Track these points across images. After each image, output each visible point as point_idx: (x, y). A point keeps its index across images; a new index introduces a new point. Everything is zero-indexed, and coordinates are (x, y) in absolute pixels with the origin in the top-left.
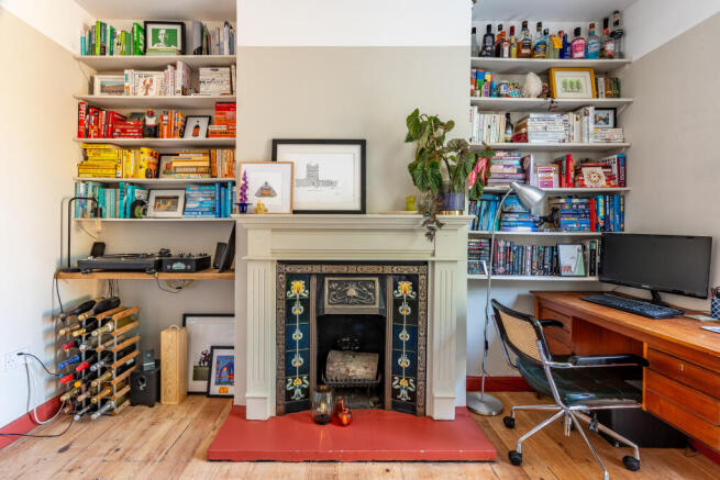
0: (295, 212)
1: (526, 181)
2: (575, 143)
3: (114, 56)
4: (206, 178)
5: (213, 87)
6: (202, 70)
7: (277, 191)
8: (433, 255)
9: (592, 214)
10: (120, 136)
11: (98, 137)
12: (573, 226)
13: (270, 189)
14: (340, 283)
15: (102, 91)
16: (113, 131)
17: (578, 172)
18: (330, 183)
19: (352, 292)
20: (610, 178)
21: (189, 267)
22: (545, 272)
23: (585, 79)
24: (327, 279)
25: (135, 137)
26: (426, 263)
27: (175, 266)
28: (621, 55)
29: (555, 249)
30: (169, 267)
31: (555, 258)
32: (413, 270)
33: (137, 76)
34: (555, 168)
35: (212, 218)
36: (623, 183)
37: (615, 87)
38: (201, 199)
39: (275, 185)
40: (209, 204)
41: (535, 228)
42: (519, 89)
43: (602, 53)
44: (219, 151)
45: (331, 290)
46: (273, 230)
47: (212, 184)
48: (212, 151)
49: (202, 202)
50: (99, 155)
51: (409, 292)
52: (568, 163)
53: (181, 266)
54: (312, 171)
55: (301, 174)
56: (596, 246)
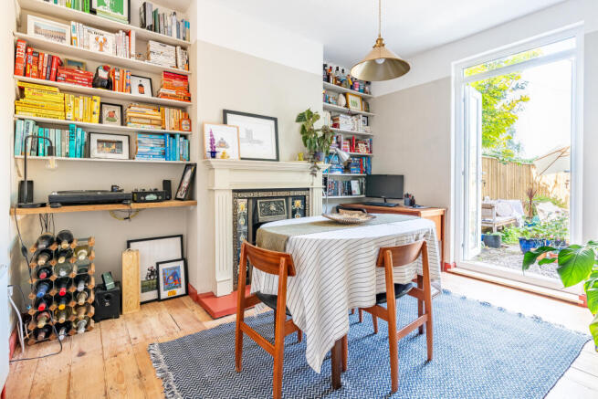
0: (242, 159)
1: (339, 147)
2: (355, 131)
3: (59, 5)
4: (158, 129)
5: (161, 58)
6: (151, 43)
7: (230, 145)
8: (312, 185)
9: (361, 165)
10: (65, 81)
11: (39, 77)
12: (355, 172)
13: (225, 143)
14: (266, 203)
15: (36, 32)
16: (57, 74)
17: (357, 145)
18: (259, 142)
19: (273, 208)
20: (367, 149)
21: (160, 198)
22: (346, 194)
23: (358, 100)
24: (258, 201)
25: (84, 85)
26: (308, 189)
27: (148, 198)
28: (370, 93)
29: (349, 183)
30: (142, 198)
31: (350, 187)
32: (303, 193)
33: (86, 31)
34: (348, 142)
35: (162, 160)
36: (371, 152)
37: (367, 107)
38: (152, 145)
39: (228, 141)
40: (159, 150)
41: (343, 172)
42: (336, 100)
43: (364, 91)
44: (167, 109)
45: (261, 208)
46: (231, 170)
47: (163, 134)
48: (161, 109)
49: (152, 148)
50: (41, 95)
51: (300, 205)
52: (354, 141)
53: (153, 197)
54: (249, 133)
55: (243, 135)
56: (363, 180)
